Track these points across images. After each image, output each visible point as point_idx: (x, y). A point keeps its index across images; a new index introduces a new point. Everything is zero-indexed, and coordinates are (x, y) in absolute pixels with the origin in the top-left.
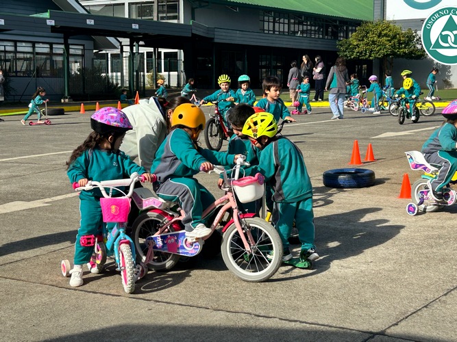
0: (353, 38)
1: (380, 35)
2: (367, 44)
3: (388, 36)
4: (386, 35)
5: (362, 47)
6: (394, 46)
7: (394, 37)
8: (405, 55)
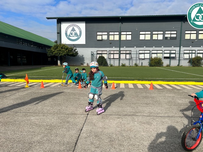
1: (62, 48)
2: (58, 51)
3: (65, 48)
5: (56, 52)
6: (67, 52)
7: (67, 49)
8: (71, 55)
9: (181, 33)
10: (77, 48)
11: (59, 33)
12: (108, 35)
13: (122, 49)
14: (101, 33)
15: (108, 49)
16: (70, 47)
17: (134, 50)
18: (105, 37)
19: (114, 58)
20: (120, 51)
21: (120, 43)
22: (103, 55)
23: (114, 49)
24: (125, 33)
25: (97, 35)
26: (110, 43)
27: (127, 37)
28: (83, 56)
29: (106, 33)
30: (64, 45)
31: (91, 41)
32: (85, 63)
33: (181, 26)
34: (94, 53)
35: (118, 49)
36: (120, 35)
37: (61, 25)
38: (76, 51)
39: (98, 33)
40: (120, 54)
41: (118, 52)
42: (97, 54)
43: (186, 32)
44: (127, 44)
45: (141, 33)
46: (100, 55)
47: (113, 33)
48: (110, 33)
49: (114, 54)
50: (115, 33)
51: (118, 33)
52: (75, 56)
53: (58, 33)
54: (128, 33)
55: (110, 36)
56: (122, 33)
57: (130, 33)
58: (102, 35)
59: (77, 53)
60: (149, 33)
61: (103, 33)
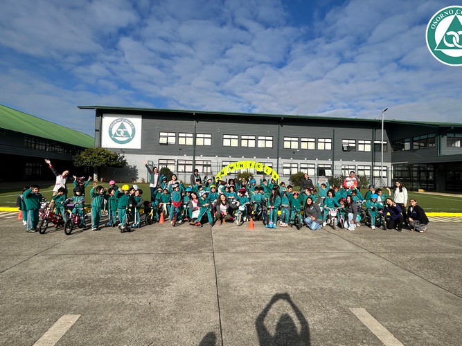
0: (83, 155)
1: (99, 154)
2: (92, 158)
3: (104, 155)
4: (102, 154)
5: (88, 160)
6: (107, 161)
7: (107, 156)
8: (114, 166)
9: (278, 139)
10: (125, 155)
11: (99, 131)
12: (177, 137)
13: (197, 158)
14: (166, 134)
15: (176, 158)
16: (112, 153)
17: (215, 160)
18: (172, 140)
19: (185, 172)
20: (194, 161)
21: (195, 150)
22: (169, 167)
23: (185, 157)
24: (202, 136)
25: (160, 136)
26: (179, 149)
27: (204, 141)
28: (135, 167)
29: (173, 134)
30: (104, 150)
31: (150, 144)
32: (138, 178)
33: (279, 131)
34: (155, 163)
35: (192, 158)
36: (195, 138)
37: (103, 119)
38: (124, 159)
39: (161, 134)
40: (194, 165)
41: (191, 163)
42: (159, 164)
43: (285, 139)
44: (206, 151)
45: (225, 136)
46: (164, 166)
47: (184, 135)
48: (180, 135)
49: (185, 165)
50: (188, 135)
51: (191, 135)
52: (121, 167)
53: (96, 130)
54: (206, 136)
55: (180, 138)
56: (198, 135)
57: (210, 136)
58: (167, 137)
59: (125, 162)
60: (237, 137)
61: (170, 134)
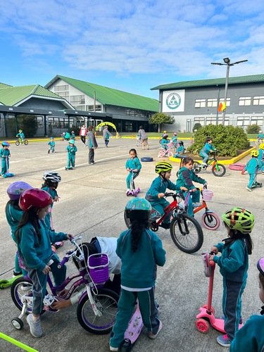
4: (162, 117)
5: (155, 120)
6: (164, 120)
7: (165, 117)
8: (168, 123)
14: (199, 101)
15: (205, 116)
16: (167, 115)
17: (232, 116)
18: (203, 105)
22: (200, 122)
23: (211, 115)
25: (196, 102)
29: (204, 100)
34: (192, 120)
35: (216, 116)
36: (218, 101)
37: (163, 94)
38: (173, 119)
41: (215, 119)
42: (195, 121)
45: (241, 98)
47: (211, 100)
49: (211, 120)
50: (214, 100)
55: (208, 102)
56: (221, 99)
57: (229, 99)
60: (250, 98)
61: (202, 100)
